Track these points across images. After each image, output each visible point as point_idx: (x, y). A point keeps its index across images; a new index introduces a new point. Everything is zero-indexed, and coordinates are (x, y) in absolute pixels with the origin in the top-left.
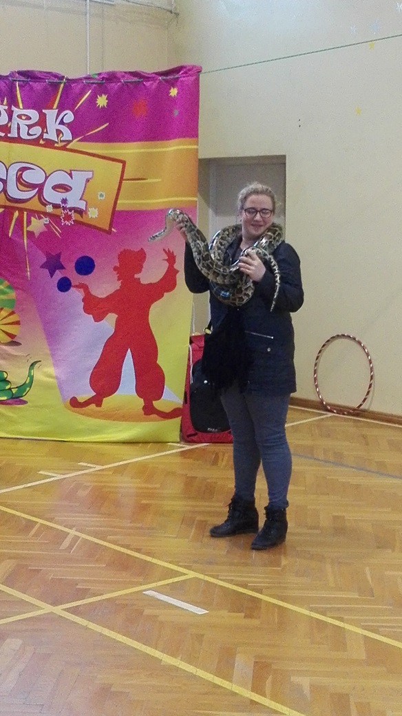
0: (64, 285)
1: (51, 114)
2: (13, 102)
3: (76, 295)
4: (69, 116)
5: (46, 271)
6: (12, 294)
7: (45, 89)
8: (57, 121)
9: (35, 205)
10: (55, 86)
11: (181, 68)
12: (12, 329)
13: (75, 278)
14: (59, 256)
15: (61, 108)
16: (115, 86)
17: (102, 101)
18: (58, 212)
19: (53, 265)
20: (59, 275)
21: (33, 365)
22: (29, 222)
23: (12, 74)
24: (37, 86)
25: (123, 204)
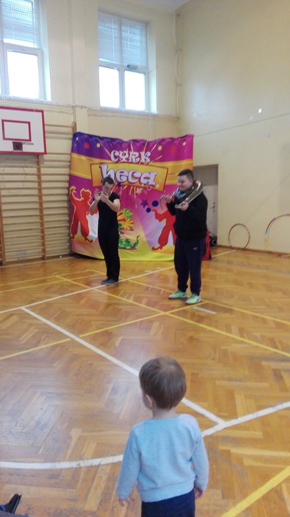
0: (149, 210)
1: (143, 153)
2: (130, 150)
3: (152, 214)
4: (149, 154)
5: (142, 206)
6: (131, 214)
7: (141, 145)
8: (145, 156)
9: (138, 184)
10: (144, 144)
11: (186, 136)
12: (131, 225)
13: (152, 208)
14: (146, 201)
15: (146, 151)
16: (164, 143)
17: (160, 148)
18: (146, 186)
19: (145, 204)
20: (146, 207)
21: (138, 237)
22: (136, 190)
23: (130, 141)
24: (138, 144)
25: (168, 182)
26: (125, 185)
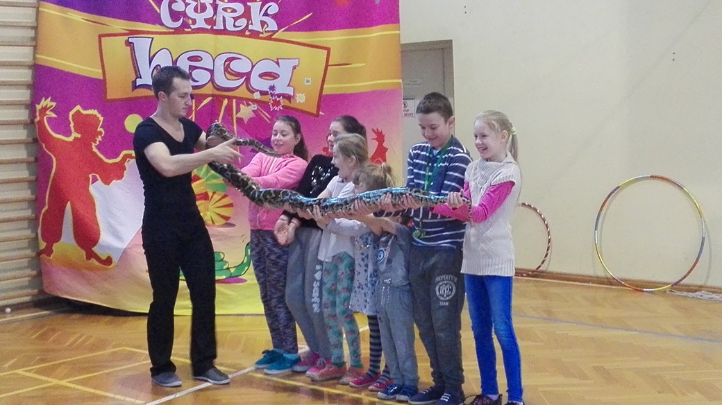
25: (330, 88)
26: (206, 96)
